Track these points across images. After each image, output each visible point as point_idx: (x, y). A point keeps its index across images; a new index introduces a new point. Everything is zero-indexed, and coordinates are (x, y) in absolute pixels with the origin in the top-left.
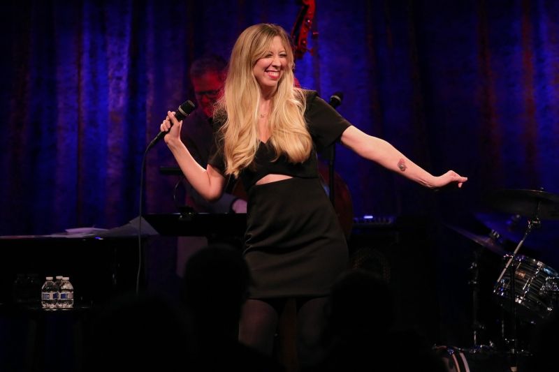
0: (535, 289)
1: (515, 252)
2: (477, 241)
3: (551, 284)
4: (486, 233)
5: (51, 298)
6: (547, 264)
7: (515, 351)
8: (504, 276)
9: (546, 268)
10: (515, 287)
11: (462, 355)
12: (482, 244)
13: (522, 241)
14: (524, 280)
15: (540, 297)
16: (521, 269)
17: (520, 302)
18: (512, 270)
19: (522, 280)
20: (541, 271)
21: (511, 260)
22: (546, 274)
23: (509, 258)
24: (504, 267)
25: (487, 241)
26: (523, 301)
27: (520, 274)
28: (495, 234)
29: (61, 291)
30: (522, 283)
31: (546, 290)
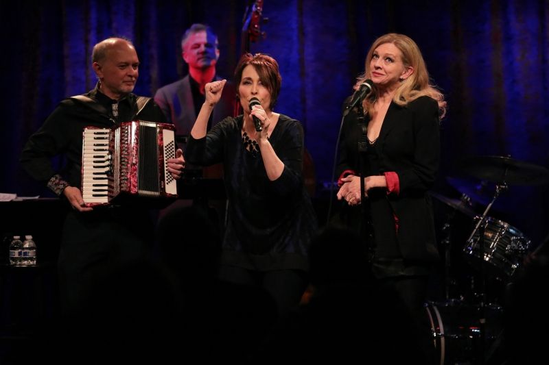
0: (501, 247)
1: (484, 214)
2: (449, 204)
3: (516, 243)
4: (458, 196)
5: (17, 256)
6: (512, 225)
7: (484, 305)
8: (474, 236)
9: (511, 228)
10: (483, 246)
11: (435, 308)
12: (454, 207)
13: (490, 205)
14: (491, 240)
15: (506, 256)
16: (489, 229)
17: (487, 259)
18: (481, 230)
20: (508, 232)
21: (480, 221)
22: (512, 235)
23: (479, 219)
24: (475, 228)
25: (458, 204)
26: (490, 259)
27: (487, 234)
28: (466, 197)
29: (24, 249)
31: (511, 249)
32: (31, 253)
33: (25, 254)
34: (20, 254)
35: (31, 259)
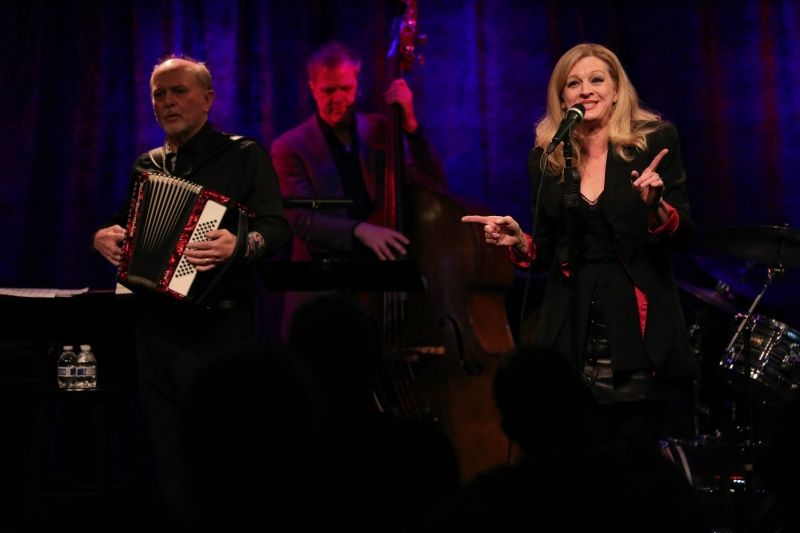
0: (775, 358)
1: (751, 310)
2: (699, 296)
3: (797, 353)
4: (711, 285)
5: (68, 375)
6: (791, 326)
8: (736, 342)
9: (791, 331)
10: (749, 357)
11: (679, 448)
12: (706, 300)
13: (759, 297)
14: (761, 348)
15: (783, 371)
16: (758, 333)
17: (755, 376)
18: (746, 334)
19: (758, 349)
20: (785, 337)
21: (744, 322)
22: (792, 340)
23: (743, 318)
24: (737, 331)
25: (713, 295)
26: (759, 376)
27: (755, 340)
28: (724, 286)
29: (78, 365)
30: (758, 351)
31: (790, 361)
32: (90, 371)
33: (81, 372)
34: (73, 371)
35: (90, 379)
